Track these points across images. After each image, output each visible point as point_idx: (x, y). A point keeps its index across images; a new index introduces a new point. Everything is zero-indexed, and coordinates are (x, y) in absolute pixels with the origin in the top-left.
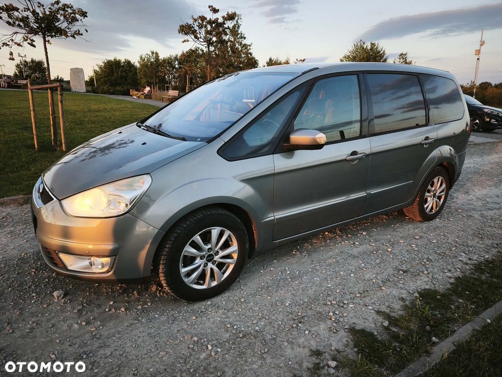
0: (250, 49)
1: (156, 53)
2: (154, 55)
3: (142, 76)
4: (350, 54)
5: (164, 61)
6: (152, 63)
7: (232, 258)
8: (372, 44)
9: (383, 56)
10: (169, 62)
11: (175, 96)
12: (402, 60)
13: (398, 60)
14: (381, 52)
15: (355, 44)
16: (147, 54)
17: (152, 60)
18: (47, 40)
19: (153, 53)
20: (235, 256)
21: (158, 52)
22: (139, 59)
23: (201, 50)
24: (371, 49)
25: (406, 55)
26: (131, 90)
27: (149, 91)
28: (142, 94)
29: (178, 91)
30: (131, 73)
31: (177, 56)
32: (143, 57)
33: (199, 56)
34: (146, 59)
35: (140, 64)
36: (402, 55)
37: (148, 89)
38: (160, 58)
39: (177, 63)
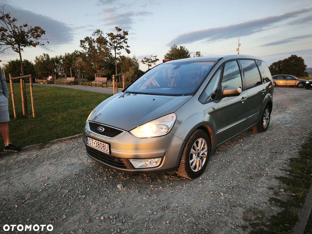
0: (111, 51)
1: (47, 55)
2: (46, 56)
3: (39, 70)
4: (169, 53)
5: (53, 59)
6: (44, 61)
7: (205, 155)
8: (181, 47)
9: (188, 54)
10: (56, 60)
11: (72, 81)
12: (198, 55)
13: (196, 55)
14: (186, 51)
15: (172, 47)
16: (41, 56)
17: (45, 59)
18: (21, 48)
19: (45, 55)
20: (206, 153)
21: (48, 54)
22: (35, 59)
23: (79, 52)
24: (181, 50)
25: (199, 52)
26: (36, 79)
27: (51, 79)
28: (46, 81)
29: (74, 78)
30: (29, 69)
31: (61, 56)
32: (38, 57)
33: (78, 56)
34: (40, 59)
35: (36, 62)
36: (197, 52)
37: (50, 78)
38: (50, 58)
39: (61, 60)
